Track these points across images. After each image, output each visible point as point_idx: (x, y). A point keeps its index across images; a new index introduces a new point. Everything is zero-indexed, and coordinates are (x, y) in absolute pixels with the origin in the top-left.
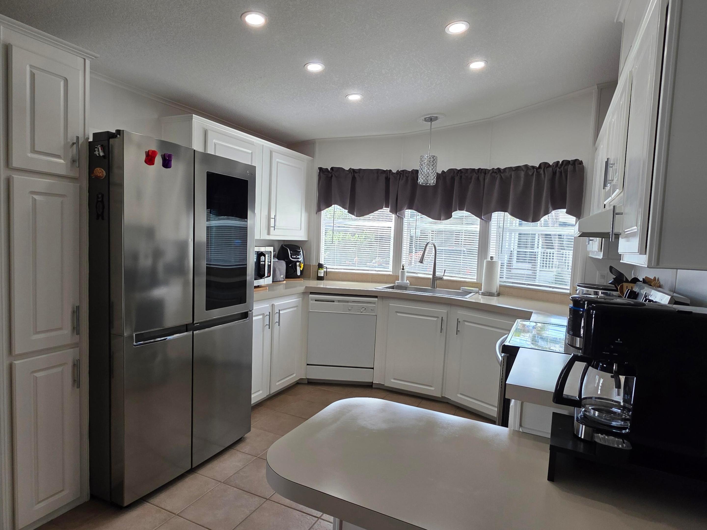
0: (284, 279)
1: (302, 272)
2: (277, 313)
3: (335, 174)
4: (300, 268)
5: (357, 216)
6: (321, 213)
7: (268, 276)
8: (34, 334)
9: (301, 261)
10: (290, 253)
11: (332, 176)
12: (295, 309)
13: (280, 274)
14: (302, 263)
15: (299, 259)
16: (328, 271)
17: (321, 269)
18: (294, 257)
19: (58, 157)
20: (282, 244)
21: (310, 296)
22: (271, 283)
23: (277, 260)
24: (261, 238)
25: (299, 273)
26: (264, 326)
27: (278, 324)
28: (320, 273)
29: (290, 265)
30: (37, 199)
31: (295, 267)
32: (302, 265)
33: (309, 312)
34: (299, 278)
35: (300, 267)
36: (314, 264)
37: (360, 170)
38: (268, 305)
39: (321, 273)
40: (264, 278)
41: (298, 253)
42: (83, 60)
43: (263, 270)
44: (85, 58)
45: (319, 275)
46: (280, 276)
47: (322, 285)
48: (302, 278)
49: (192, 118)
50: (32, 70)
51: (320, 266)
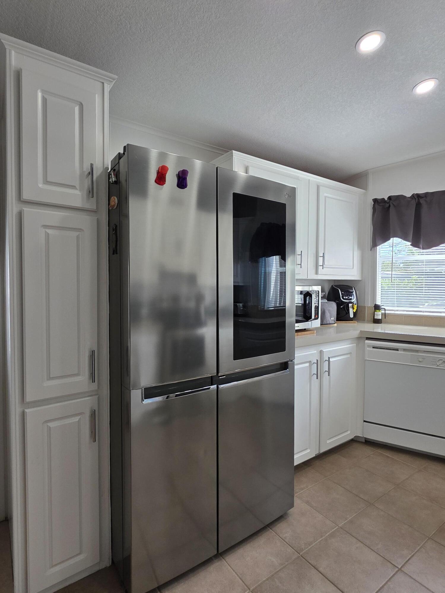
0: (334, 321)
1: (355, 314)
2: (326, 360)
3: (394, 203)
4: (353, 310)
5: (423, 249)
6: (377, 248)
7: (316, 318)
8: (47, 380)
9: (354, 302)
10: (342, 293)
11: (390, 206)
12: (349, 356)
13: (330, 316)
14: (356, 304)
15: (352, 300)
16: (387, 313)
17: (378, 311)
18: (346, 298)
19: (73, 187)
20: (332, 285)
21: (367, 341)
22: (320, 326)
23: (327, 301)
24: (309, 278)
25: (352, 315)
26: (311, 376)
27: (327, 373)
28: (377, 315)
29: (341, 307)
30: (49, 233)
31: (348, 309)
32: (355, 307)
33: (365, 360)
34: (352, 321)
35: (353, 308)
36: (369, 306)
37: (426, 195)
38: (316, 352)
39: (379, 315)
40: (311, 321)
41: (350, 294)
42: (102, 84)
43: (310, 311)
44: (103, 82)
45: (375, 318)
46: (330, 319)
47: (379, 329)
48: (355, 320)
49: (233, 155)
50: (44, 96)
51: (377, 307)
